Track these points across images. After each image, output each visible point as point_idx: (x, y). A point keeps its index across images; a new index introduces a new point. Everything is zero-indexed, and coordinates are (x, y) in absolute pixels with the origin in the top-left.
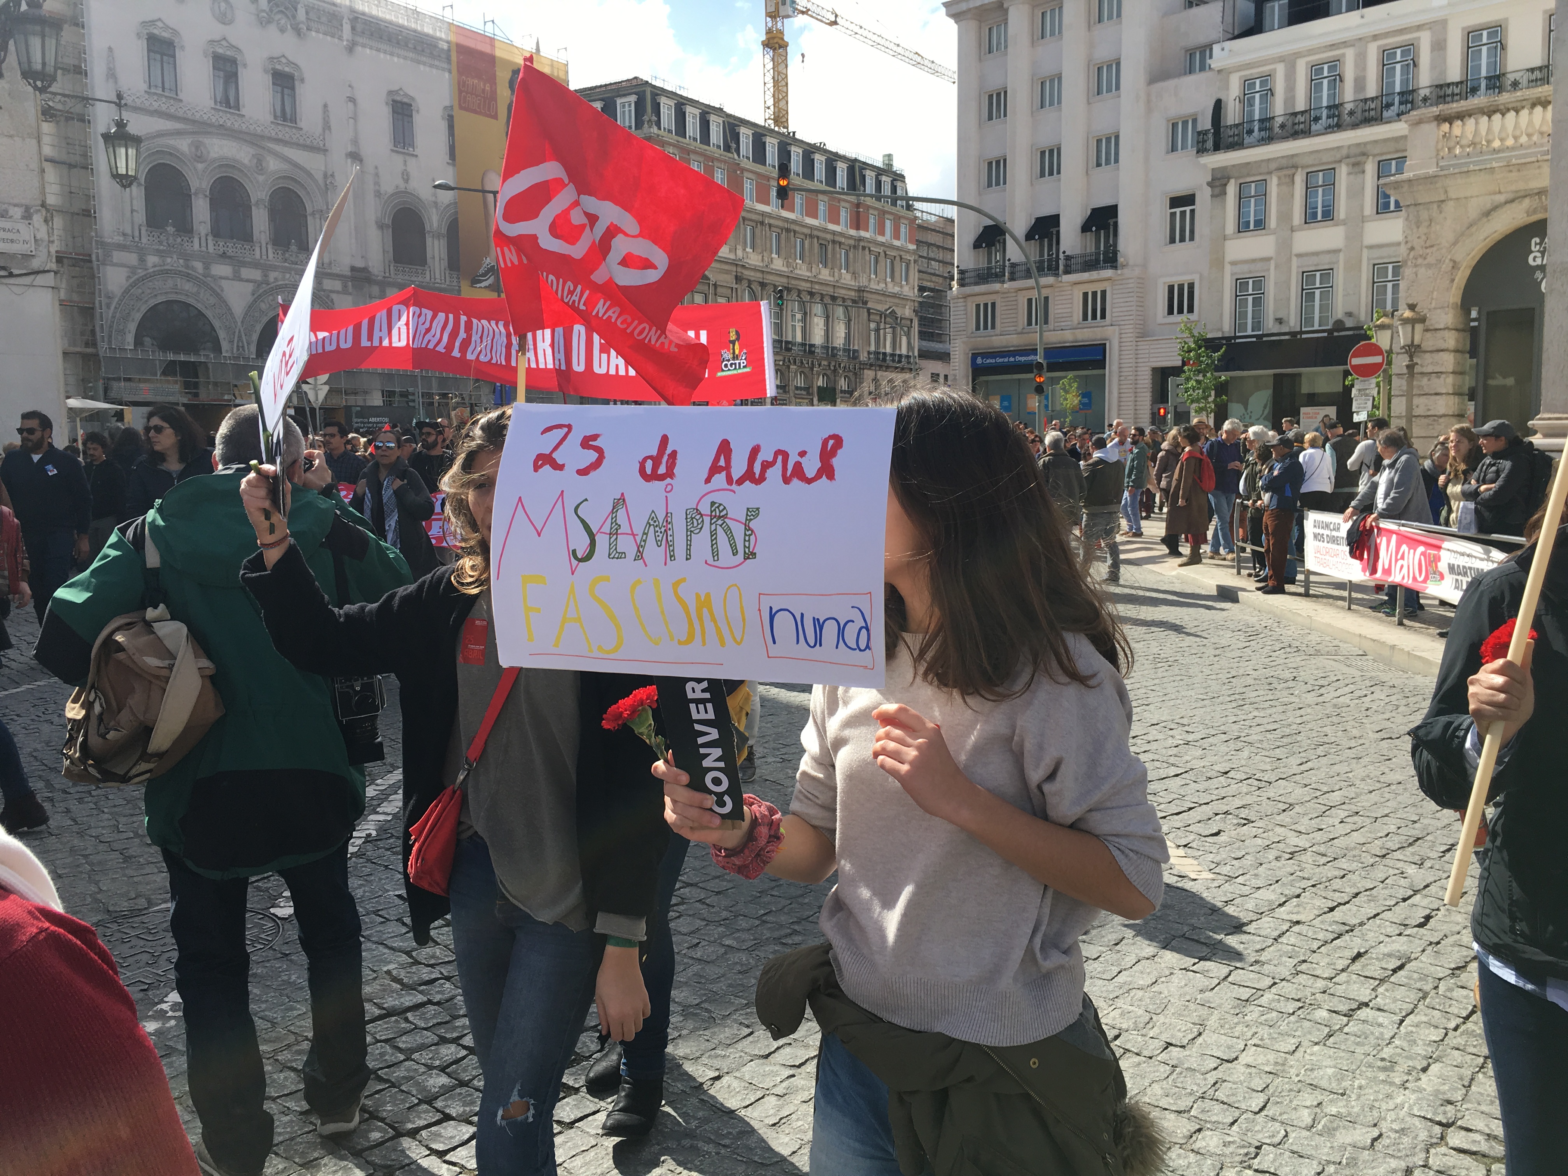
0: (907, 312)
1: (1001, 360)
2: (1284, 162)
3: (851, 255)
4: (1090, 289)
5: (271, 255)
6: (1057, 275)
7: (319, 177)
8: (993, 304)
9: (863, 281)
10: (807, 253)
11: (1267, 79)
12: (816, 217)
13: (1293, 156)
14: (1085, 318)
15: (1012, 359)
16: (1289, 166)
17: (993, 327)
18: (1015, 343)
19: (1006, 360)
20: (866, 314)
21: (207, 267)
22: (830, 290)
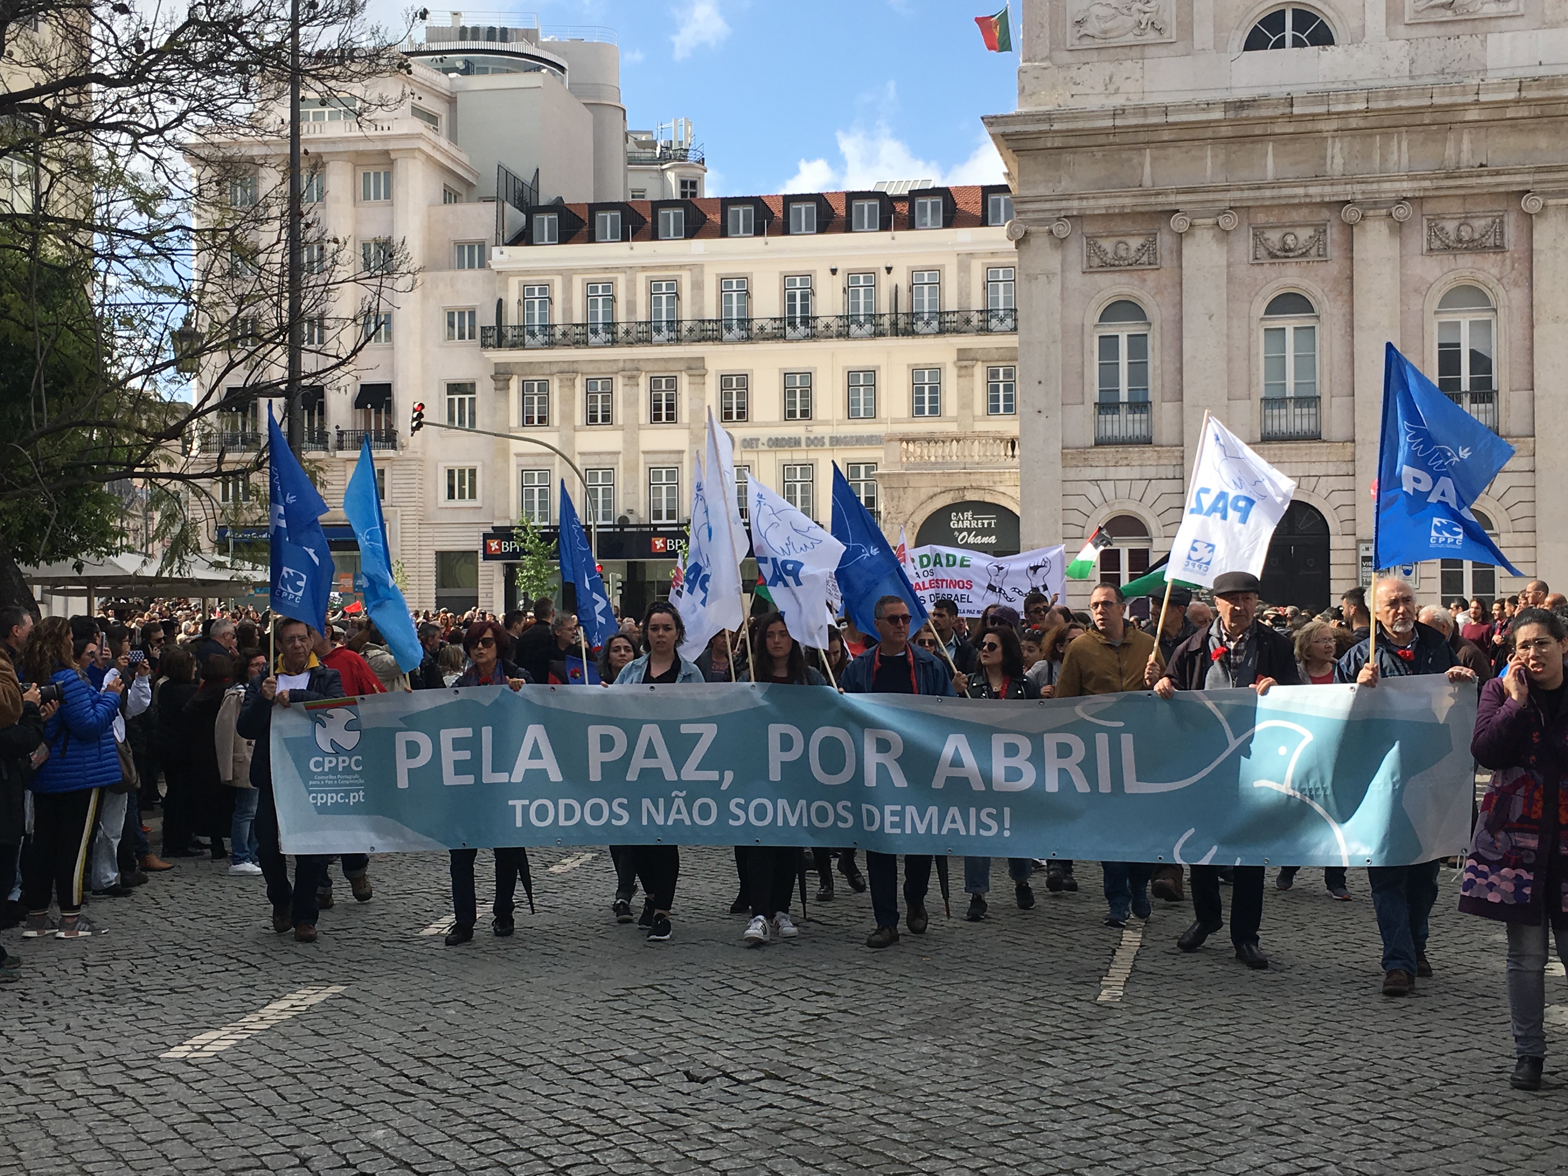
1: (259, 536)
2: (565, 367)
6: (326, 449)
11: (545, 288)
13: (573, 362)
16: (569, 372)
17: (246, 499)
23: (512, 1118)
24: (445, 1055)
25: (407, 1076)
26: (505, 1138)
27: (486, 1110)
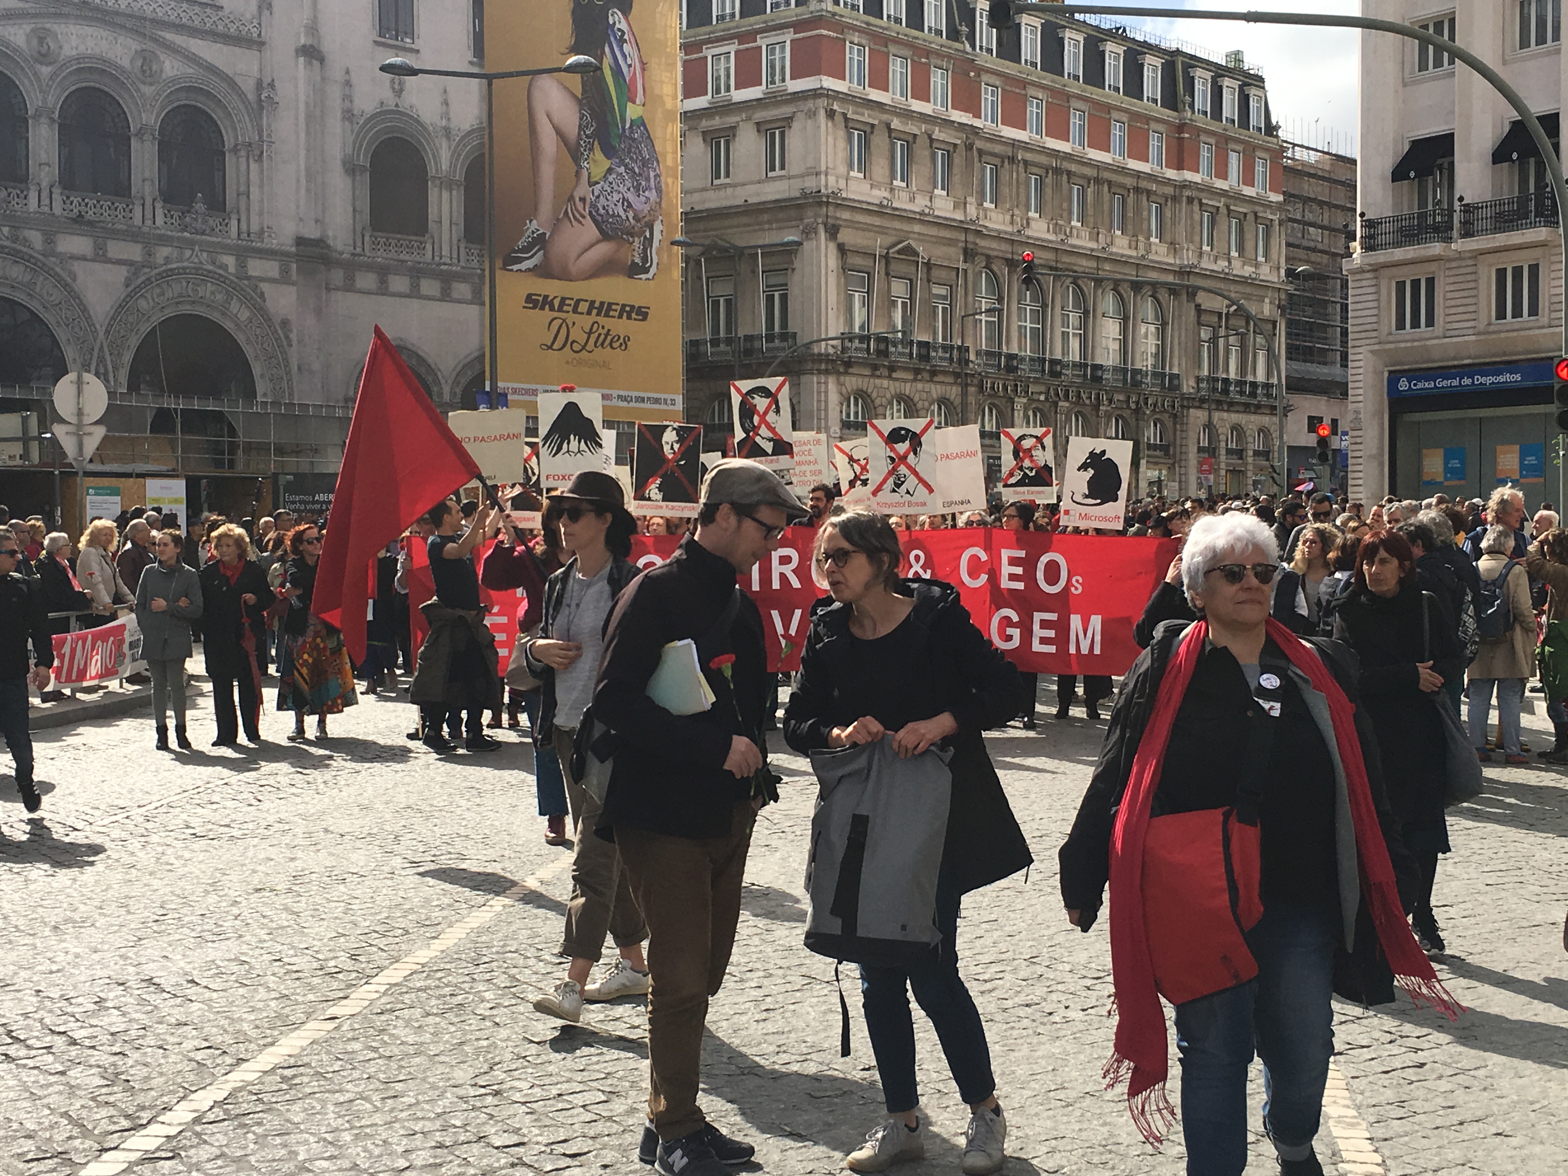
0: (1267, 309)
1: (1446, 383)
3: (1168, 214)
5: (160, 220)
6: (1554, 224)
7: (248, 87)
8: (1431, 282)
9: (1188, 258)
10: (1091, 212)
12: (1106, 147)
15: (1467, 381)
17: (1430, 322)
18: (1472, 350)
19: (1456, 383)
20: (1193, 312)
21: (49, 240)
22: (1131, 274)
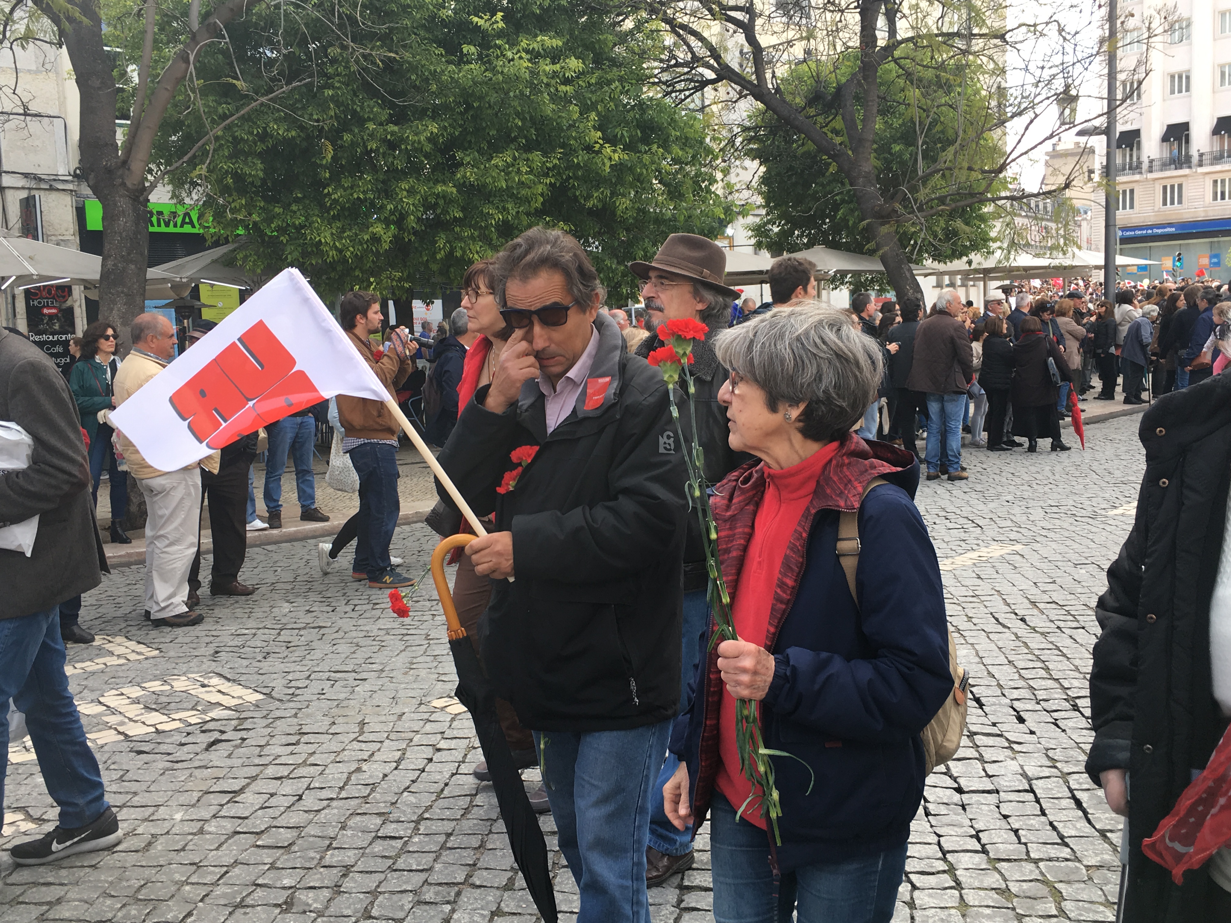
1: (1140, 232)
4: (1219, 177)
6: (1190, 167)
8: (1132, 191)
14: (1215, 198)
15: (1150, 231)
17: (1132, 207)
18: (1152, 219)
19: (1144, 232)
23: (1064, 655)
24: (1054, 602)
25: (1016, 614)
26: (1047, 669)
27: (1051, 646)
